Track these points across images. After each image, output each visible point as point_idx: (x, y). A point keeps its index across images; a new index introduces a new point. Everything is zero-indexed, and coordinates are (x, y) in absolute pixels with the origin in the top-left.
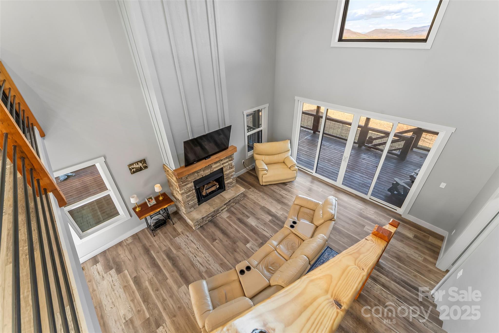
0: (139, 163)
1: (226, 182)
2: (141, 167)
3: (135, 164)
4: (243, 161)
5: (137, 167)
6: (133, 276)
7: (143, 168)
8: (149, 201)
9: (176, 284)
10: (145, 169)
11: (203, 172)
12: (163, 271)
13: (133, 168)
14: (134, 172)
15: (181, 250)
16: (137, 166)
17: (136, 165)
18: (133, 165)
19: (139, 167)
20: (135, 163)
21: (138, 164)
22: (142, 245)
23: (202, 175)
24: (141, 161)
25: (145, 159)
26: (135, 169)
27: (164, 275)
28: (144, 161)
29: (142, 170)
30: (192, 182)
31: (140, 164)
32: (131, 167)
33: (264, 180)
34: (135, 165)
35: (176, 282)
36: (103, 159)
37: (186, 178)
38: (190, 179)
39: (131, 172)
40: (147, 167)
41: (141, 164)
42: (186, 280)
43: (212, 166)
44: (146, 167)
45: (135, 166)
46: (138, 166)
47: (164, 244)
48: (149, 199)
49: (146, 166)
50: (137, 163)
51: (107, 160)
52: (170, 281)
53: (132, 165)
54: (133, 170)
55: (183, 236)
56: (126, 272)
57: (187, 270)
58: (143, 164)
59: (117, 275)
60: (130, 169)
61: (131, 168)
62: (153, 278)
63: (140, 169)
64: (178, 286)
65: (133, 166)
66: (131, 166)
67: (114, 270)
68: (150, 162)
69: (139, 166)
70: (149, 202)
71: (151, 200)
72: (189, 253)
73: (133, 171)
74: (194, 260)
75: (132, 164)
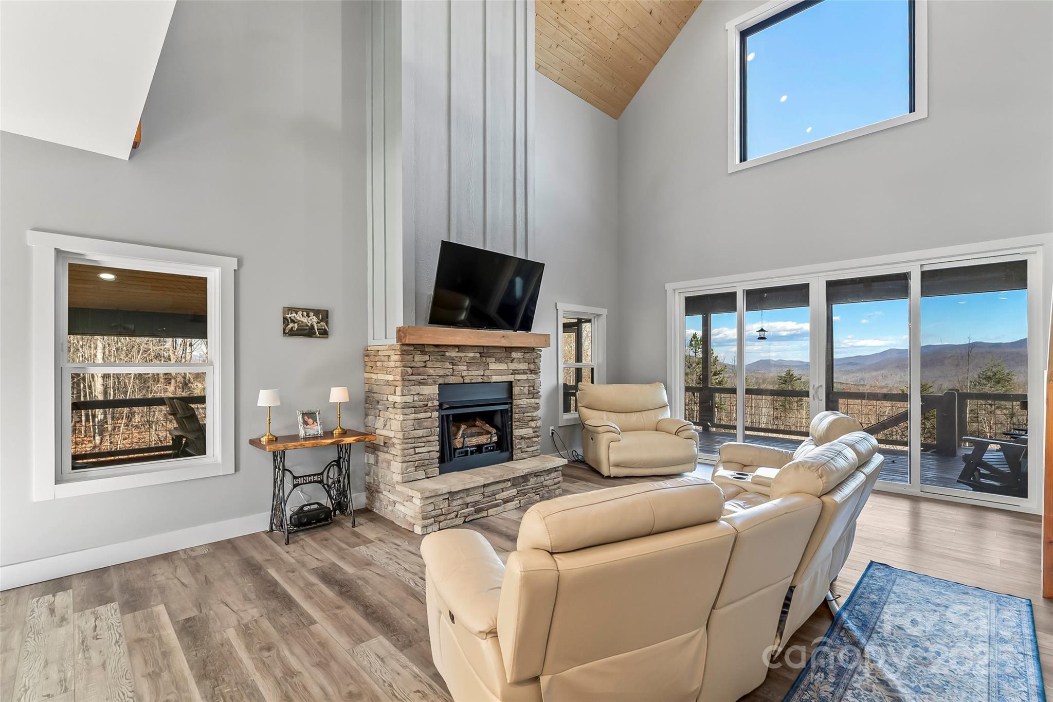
0: (311, 314)
1: (517, 432)
2: (312, 326)
3: (303, 312)
4: (552, 428)
5: (302, 322)
6: (183, 617)
7: (315, 333)
8: (305, 423)
9: (348, 635)
10: (319, 337)
11: (465, 368)
12: (297, 606)
13: (293, 321)
14: (292, 333)
15: (372, 568)
16: (305, 320)
17: (303, 315)
18: (297, 314)
19: (309, 325)
20: (303, 310)
21: (309, 317)
22: (239, 558)
23: (462, 377)
24: (317, 312)
25: (328, 311)
26: (296, 325)
27: (303, 613)
28: (324, 315)
29: (311, 337)
30: (435, 383)
31: (314, 317)
32: (288, 316)
33: (613, 458)
34: (300, 313)
35: (347, 629)
36: (233, 263)
37: (423, 364)
38: (431, 371)
39: (284, 330)
40: (328, 334)
41: (315, 319)
42: (388, 626)
43: (488, 363)
44: (324, 333)
45: (299, 317)
46: (307, 319)
47: (317, 557)
48: (306, 417)
49: (325, 330)
50: (308, 311)
51: (243, 271)
52: (324, 627)
53: (293, 312)
54: (291, 325)
55: (384, 545)
56: (161, 609)
57: (391, 604)
58: (321, 321)
59: (119, 615)
60: (285, 319)
61: (290, 318)
62: (256, 622)
63: (307, 332)
64: (354, 638)
65: (295, 315)
66: (291, 314)
67: (115, 605)
68: (337, 323)
69: (310, 322)
70: (305, 425)
71: (310, 421)
72: (401, 573)
73: (292, 328)
74: (419, 584)
75: (296, 310)
